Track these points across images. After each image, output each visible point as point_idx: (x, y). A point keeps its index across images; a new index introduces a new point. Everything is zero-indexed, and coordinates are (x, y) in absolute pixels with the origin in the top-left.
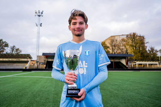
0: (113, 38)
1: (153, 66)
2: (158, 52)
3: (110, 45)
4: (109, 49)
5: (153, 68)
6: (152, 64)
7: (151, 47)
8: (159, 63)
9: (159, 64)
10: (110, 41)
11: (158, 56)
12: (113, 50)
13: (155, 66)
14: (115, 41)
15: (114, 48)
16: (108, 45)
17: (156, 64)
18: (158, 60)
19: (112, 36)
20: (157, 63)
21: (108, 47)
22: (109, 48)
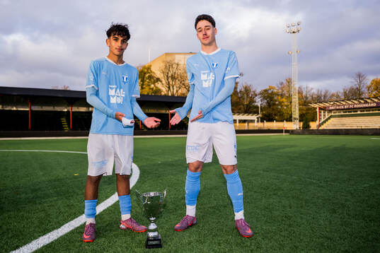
0: (169, 59)
1: (246, 124)
2: (256, 95)
3: (162, 75)
4: (159, 85)
5: (246, 128)
6: (244, 121)
7: (244, 86)
8: (258, 118)
9: (258, 121)
10: (162, 65)
11: (256, 104)
12: (169, 88)
13: (251, 124)
14: (174, 66)
15: (171, 83)
16: (158, 74)
17: (252, 121)
18: (257, 113)
19: (167, 54)
20: (254, 117)
21: (158, 80)
22: (161, 82)
